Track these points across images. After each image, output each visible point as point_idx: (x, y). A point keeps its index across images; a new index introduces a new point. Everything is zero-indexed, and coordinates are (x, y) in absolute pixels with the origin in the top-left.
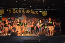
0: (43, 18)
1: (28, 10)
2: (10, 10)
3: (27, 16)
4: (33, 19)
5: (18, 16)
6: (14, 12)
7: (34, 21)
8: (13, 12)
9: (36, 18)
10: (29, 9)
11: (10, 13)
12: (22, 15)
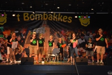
0: (81, 31)
1: (53, 14)
2: (18, 16)
3: (50, 27)
4: (63, 31)
5: (33, 27)
6: (26, 18)
7: (65, 36)
8: (25, 20)
9: (68, 29)
10: (55, 13)
11: (19, 20)
12: (41, 24)
